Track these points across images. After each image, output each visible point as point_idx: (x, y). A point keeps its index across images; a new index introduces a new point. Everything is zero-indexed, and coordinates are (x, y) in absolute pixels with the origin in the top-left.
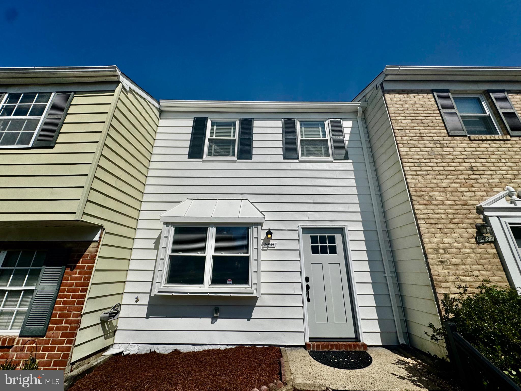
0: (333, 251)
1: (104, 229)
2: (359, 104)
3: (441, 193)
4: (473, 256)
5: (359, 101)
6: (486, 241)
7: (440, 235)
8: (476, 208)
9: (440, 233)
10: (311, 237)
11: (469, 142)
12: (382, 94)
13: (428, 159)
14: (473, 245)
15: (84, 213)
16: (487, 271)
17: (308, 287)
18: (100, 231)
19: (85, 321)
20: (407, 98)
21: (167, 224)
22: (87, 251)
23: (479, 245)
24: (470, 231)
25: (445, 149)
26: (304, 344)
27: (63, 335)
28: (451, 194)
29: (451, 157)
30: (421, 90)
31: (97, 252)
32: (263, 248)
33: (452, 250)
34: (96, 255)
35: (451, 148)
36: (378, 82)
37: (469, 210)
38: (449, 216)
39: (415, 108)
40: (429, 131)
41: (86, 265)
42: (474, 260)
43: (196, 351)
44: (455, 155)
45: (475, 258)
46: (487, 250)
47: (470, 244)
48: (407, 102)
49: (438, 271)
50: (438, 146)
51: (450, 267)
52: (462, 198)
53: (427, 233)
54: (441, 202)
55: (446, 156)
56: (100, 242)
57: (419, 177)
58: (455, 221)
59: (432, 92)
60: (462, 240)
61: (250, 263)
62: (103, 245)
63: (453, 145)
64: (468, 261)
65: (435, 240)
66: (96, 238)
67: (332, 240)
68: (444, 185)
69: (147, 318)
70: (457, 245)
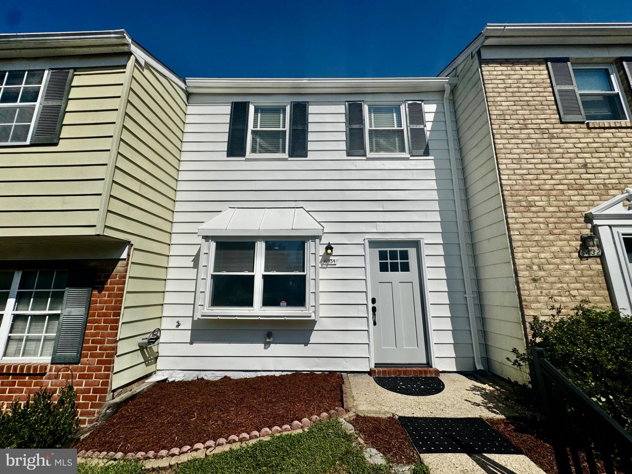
0: (406, 268)
1: (132, 245)
2: (447, 80)
3: (543, 197)
4: (573, 273)
5: (446, 77)
6: (591, 255)
7: (536, 248)
8: (584, 215)
9: (535, 246)
10: (380, 251)
11: (586, 130)
12: (478, 66)
13: (530, 153)
14: (574, 260)
15: (106, 227)
16: (587, 290)
17: (374, 309)
18: (127, 247)
19: (122, 348)
20: (512, 70)
21: (206, 238)
22: (115, 271)
23: (581, 260)
24: (573, 243)
25: (554, 141)
26: (369, 370)
27: (99, 362)
28: (554, 199)
29: (561, 151)
30: (531, 59)
31: (126, 271)
32: (322, 265)
33: (549, 266)
34: (126, 275)
35: (562, 140)
36: (473, 48)
37: (575, 218)
38: (550, 225)
39: (521, 85)
40: (536, 117)
41: (116, 286)
42: (574, 278)
43: (248, 378)
44: (566, 148)
45: (575, 276)
46: (591, 266)
47: (572, 260)
48: (510, 76)
49: (529, 290)
50: (546, 136)
51: (544, 285)
52: (568, 203)
53: (520, 247)
54: (541, 209)
55: (554, 150)
56: (128, 260)
57: (518, 177)
58: (556, 231)
59: (545, 61)
60: (561, 255)
61: (307, 283)
62: (132, 263)
63: (565, 134)
64: (566, 279)
65: (529, 255)
66: (124, 256)
67: (404, 255)
68: (547, 187)
69: (191, 343)
70: (556, 260)
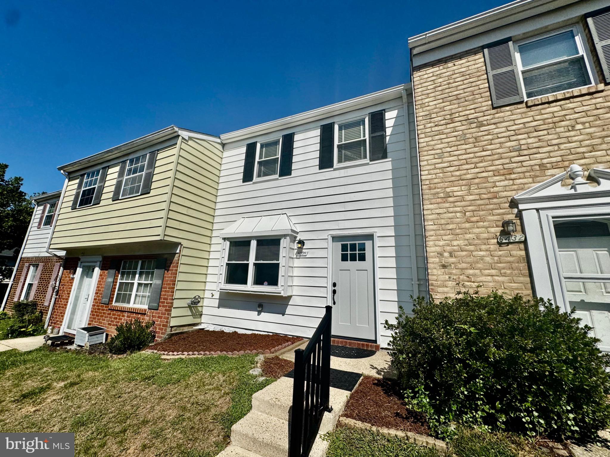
0: (362, 258)
1: (182, 245)
2: (403, 87)
3: (463, 187)
4: (488, 259)
6: (512, 241)
7: (449, 236)
8: (510, 200)
9: (449, 234)
10: (342, 244)
11: (525, 110)
13: (454, 146)
14: (492, 246)
15: (165, 235)
16: (503, 276)
17: (334, 292)
18: (180, 246)
19: (176, 303)
20: (444, 68)
21: (224, 239)
22: (174, 259)
23: (500, 246)
24: (492, 230)
25: (482, 129)
27: (166, 310)
28: (476, 187)
29: (490, 137)
30: (466, 51)
31: (179, 260)
32: (297, 256)
33: (462, 253)
34: (178, 262)
35: (493, 126)
37: (498, 204)
38: (467, 213)
39: (451, 81)
40: (464, 108)
41: (174, 268)
42: (488, 264)
43: (247, 334)
44: (497, 134)
45: (490, 262)
46: (511, 252)
47: (488, 246)
48: (441, 75)
49: (438, 275)
50: (474, 125)
51: (454, 271)
52: (492, 190)
53: (432, 236)
54: (459, 199)
55: (482, 138)
56: (180, 254)
57: (438, 171)
58: (474, 219)
59: (482, 49)
60: (476, 242)
62: (182, 255)
63: (496, 119)
64: (479, 265)
65: (441, 243)
66: (178, 251)
67: (362, 248)
68: (469, 176)
69: (218, 308)
70: (470, 247)
